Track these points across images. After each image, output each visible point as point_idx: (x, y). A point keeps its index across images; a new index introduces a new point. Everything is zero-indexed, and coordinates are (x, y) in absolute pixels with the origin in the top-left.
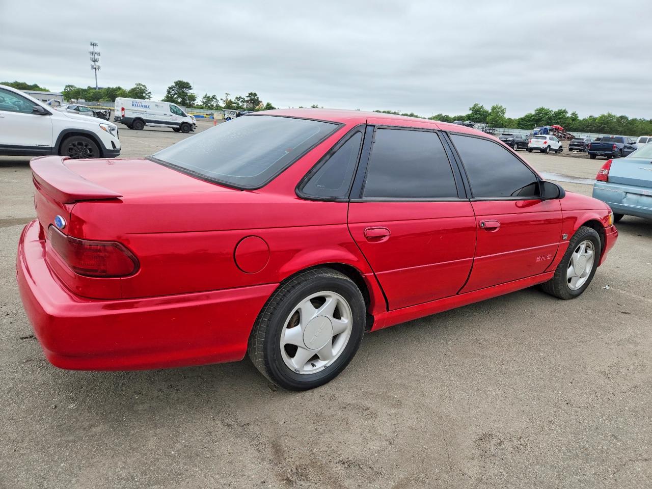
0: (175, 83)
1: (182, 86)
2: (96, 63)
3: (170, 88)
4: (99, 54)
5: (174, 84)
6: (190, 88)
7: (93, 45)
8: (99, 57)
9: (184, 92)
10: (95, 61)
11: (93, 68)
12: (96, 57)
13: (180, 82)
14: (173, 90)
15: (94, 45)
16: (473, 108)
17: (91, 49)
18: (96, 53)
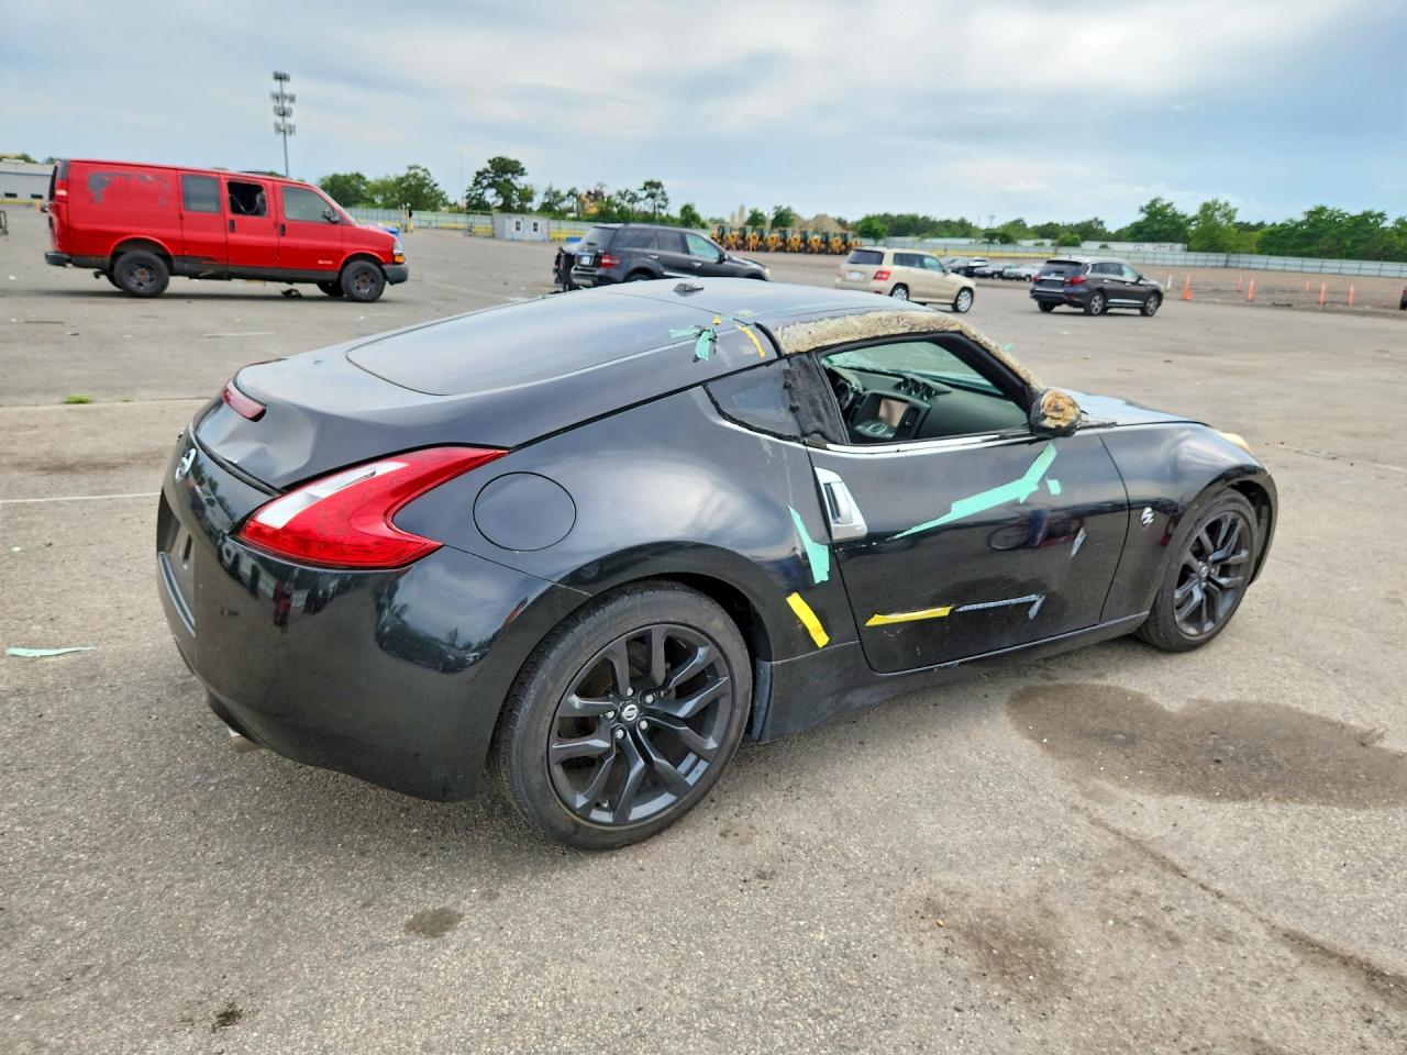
0: (490, 161)
1: (504, 169)
2: (287, 119)
3: (479, 174)
4: (292, 99)
5: (488, 166)
6: (521, 172)
7: (280, 77)
8: (292, 105)
9: (507, 181)
10: (284, 114)
11: (278, 129)
12: (287, 104)
13: (501, 159)
14: (485, 178)
15: (281, 79)
16: (1148, 207)
17: (276, 86)
18: (286, 97)
